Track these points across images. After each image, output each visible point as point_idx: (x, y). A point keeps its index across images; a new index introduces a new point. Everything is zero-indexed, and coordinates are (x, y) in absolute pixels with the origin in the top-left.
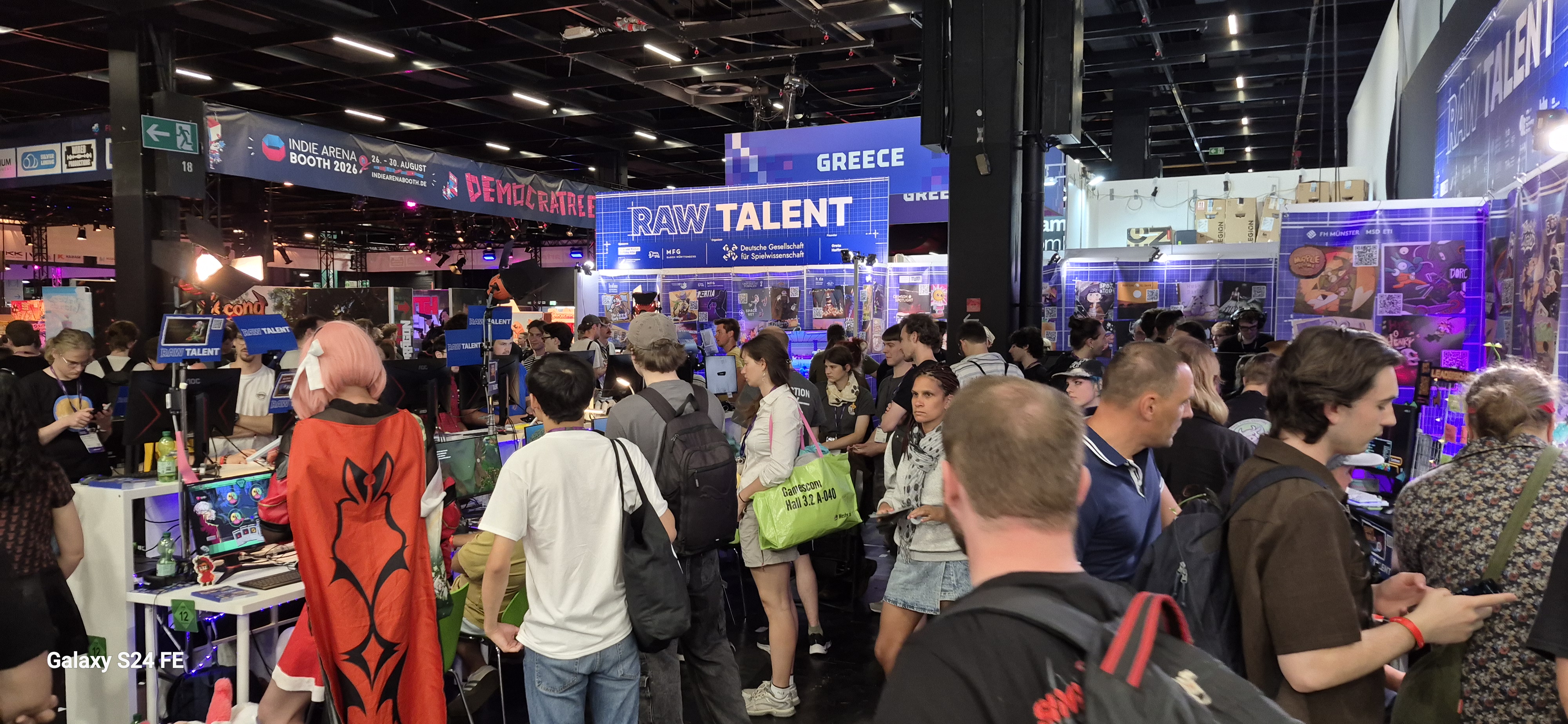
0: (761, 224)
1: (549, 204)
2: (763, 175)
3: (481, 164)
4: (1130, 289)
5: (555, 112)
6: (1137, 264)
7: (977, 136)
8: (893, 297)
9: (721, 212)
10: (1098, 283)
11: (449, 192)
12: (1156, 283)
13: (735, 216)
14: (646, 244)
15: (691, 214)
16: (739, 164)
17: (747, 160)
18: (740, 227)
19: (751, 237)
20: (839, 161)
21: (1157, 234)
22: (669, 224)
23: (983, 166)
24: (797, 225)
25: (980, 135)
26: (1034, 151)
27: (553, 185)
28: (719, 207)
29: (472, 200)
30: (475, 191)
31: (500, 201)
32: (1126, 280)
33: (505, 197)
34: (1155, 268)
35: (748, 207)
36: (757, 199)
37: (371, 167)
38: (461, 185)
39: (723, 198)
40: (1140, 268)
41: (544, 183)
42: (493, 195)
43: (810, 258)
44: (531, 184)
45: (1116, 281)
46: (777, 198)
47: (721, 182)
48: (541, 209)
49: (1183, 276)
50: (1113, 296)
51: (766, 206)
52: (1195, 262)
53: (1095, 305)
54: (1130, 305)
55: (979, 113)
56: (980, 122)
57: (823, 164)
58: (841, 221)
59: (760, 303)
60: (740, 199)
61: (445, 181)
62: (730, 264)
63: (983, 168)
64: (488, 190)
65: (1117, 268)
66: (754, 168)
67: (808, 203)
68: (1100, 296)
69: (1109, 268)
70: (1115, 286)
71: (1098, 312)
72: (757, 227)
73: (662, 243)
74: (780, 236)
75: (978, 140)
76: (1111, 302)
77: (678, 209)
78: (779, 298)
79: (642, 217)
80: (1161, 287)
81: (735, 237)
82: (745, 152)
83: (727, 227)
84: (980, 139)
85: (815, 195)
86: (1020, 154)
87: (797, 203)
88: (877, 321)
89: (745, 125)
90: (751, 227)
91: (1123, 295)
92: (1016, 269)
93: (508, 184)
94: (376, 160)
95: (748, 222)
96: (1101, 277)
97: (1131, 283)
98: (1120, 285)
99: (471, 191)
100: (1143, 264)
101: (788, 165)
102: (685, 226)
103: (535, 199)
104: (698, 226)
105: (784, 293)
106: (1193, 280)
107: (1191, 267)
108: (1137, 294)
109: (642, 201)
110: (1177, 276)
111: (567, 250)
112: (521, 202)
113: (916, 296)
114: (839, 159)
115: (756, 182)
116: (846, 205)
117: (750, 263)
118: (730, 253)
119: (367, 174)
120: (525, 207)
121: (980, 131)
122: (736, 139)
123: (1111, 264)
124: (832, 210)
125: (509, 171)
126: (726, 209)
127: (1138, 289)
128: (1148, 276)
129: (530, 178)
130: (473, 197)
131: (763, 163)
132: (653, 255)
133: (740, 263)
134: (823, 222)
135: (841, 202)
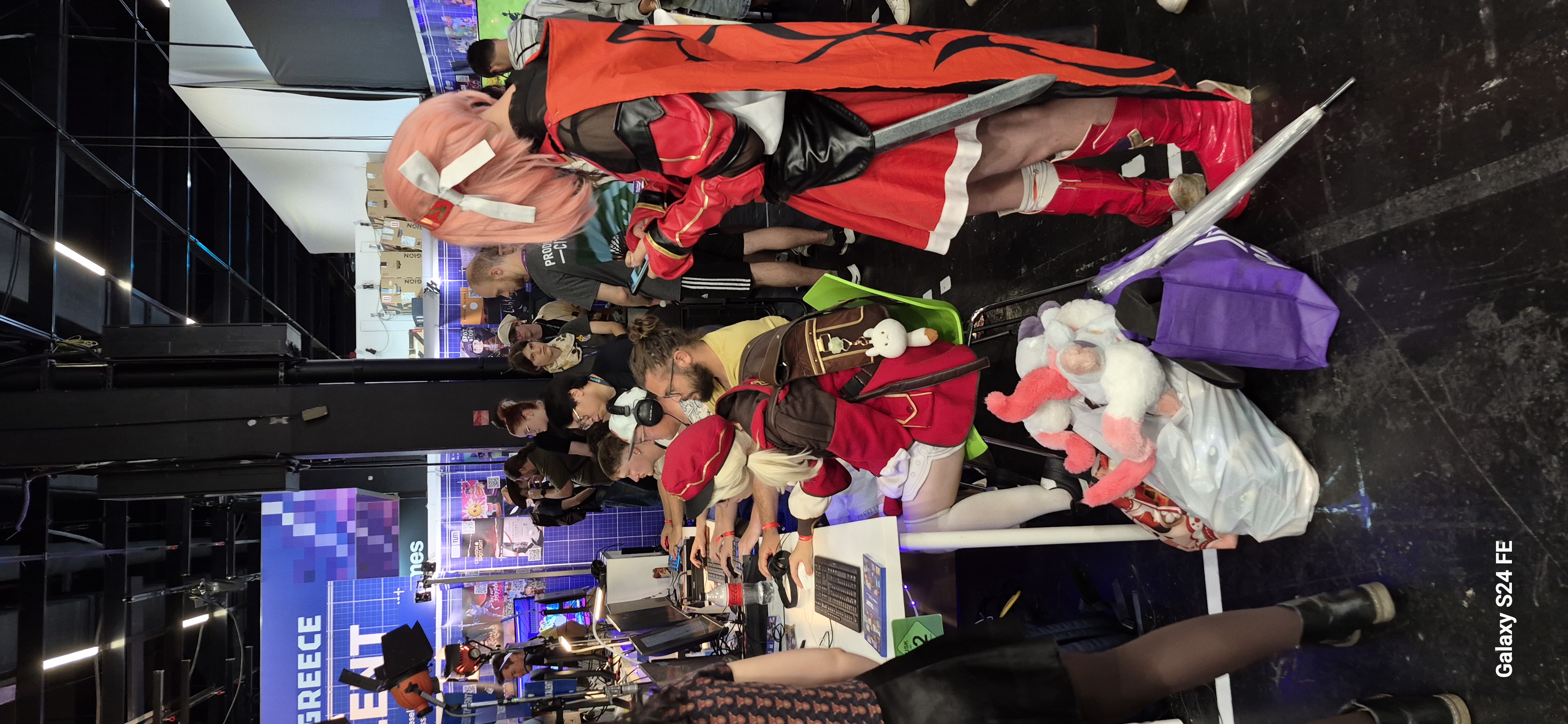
4: (469, 312)
6: (441, 307)
8: (477, 564)
10: (462, 344)
12: (462, 289)
21: (416, 342)
25: (279, 420)
32: (459, 317)
34: (446, 291)
40: (446, 305)
45: (460, 326)
49: (455, 265)
50: (476, 328)
52: (441, 254)
53: (486, 346)
54: (485, 312)
65: (446, 326)
68: (476, 341)
69: (446, 334)
70: (465, 327)
71: (494, 342)
75: (285, 422)
76: (483, 331)
80: (466, 285)
84: (284, 420)
91: (476, 319)
96: (455, 341)
97: (462, 312)
98: (463, 322)
100: (442, 301)
106: (460, 256)
107: (446, 258)
108: (474, 306)
110: (455, 270)
113: (476, 537)
121: (274, 421)
123: (441, 332)
124: (366, 653)
127: (468, 306)
128: (455, 297)
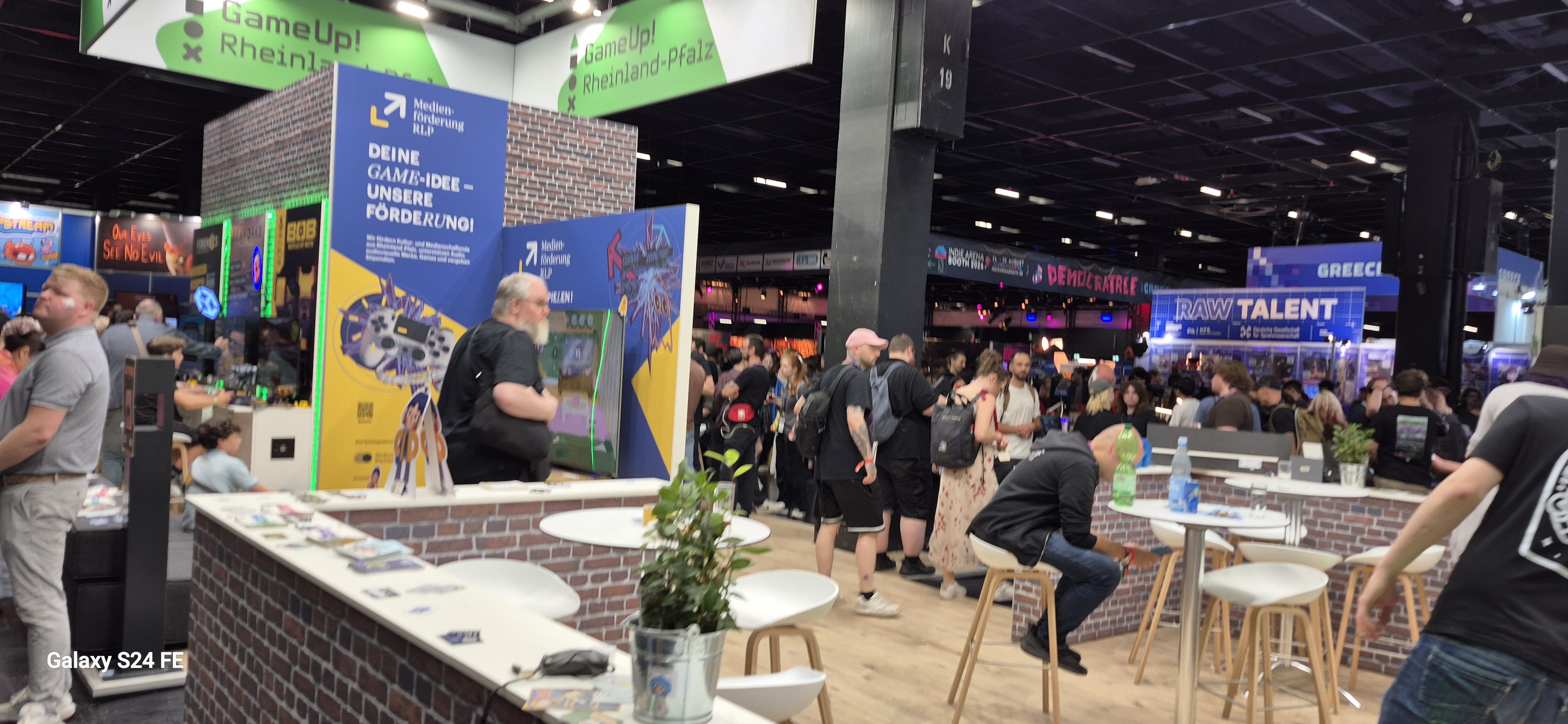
0: (1269, 313)
1: (1102, 286)
2: (1275, 279)
3: (1058, 258)
5: (1116, 222)
7: (1418, 270)
8: (1363, 368)
9: (1241, 307)
11: (1037, 278)
13: (1251, 309)
14: (1186, 324)
15: (1220, 305)
16: (1257, 269)
17: (1264, 267)
18: (1254, 316)
19: (1261, 322)
20: (1335, 270)
22: (1203, 311)
23: (1421, 289)
24: (1296, 317)
25: (1421, 270)
26: (1460, 281)
27: (1106, 271)
28: (1240, 302)
29: (1051, 284)
30: (1053, 276)
31: (1069, 282)
33: (1072, 281)
35: (1261, 303)
36: (1268, 298)
37: (991, 264)
38: (1045, 273)
39: (1243, 296)
41: (1100, 269)
42: (1065, 280)
43: (1304, 338)
44: (1092, 271)
46: (1282, 299)
47: (1243, 285)
48: (1096, 289)
51: (1274, 303)
55: (1421, 256)
56: (1421, 262)
57: (1323, 271)
58: (1328, 315)
59: (1265, 367)
60: (1255, 297)
61: (1034, 271)
62: (1245, 339)
63: (1422, 291)
64: (1062, 276)
66: (1269, 272)
67: (1305, 302)
72: (1266, 316)
73: (1199, 323)
74: (1283, 323)
75: (1419, 273)
77: (1211, 304)
78: (1279, 364)
79: (1184, 307)
81: (1249, 322)
82: (1263, 262)
83: (1244, 315)
84: (1421, 273)
85: (1311, 297)
86: (1450, 283)
87: (1297, 301)
88: (1348, 383)
89: (1265, 243)
90: (1262, 317)
92: (1443, 353)
93: (1075, 272)
94: (995, 259)
95: (1260, 314)
99: (1050, 277)
101: (1295, 271)
102: (1214, 313)
103: (1092, 282)
104: (1224, 314)
105: (1282, 360)
109: (1185, 296)
111: (1098, 314)
112: (1083, 284)
113: (1380, 369)
114: (1336, 269)
115: (1268, 285)
116: (1333, 306)
117: (1260, 339)
118: (1245, 332)
119: (989, 268)
120: (1085, 287)
121: (1421, 267)
122: (1257, 252)
124: (1322, 309)
125: (1077, 262)
126: (1245, 304)
129: (1090, 267)
130: (1051, 280)
131: (1277, 269)
132: (1191, 331)
133: (1252, 338)
134: (1315, 315)
135: (1329, 303)
